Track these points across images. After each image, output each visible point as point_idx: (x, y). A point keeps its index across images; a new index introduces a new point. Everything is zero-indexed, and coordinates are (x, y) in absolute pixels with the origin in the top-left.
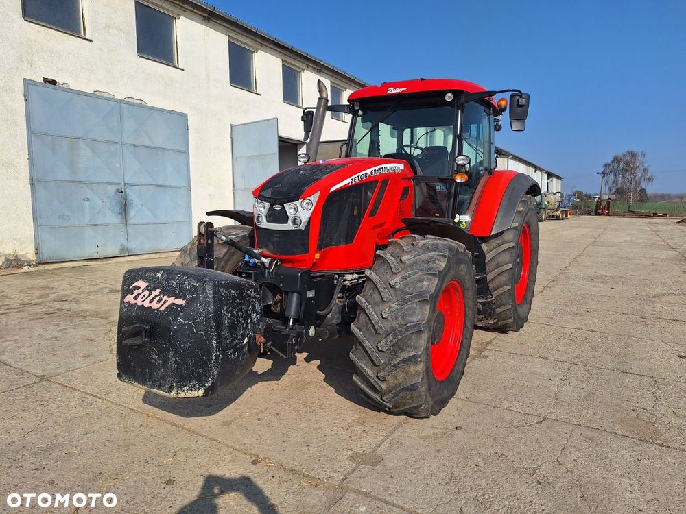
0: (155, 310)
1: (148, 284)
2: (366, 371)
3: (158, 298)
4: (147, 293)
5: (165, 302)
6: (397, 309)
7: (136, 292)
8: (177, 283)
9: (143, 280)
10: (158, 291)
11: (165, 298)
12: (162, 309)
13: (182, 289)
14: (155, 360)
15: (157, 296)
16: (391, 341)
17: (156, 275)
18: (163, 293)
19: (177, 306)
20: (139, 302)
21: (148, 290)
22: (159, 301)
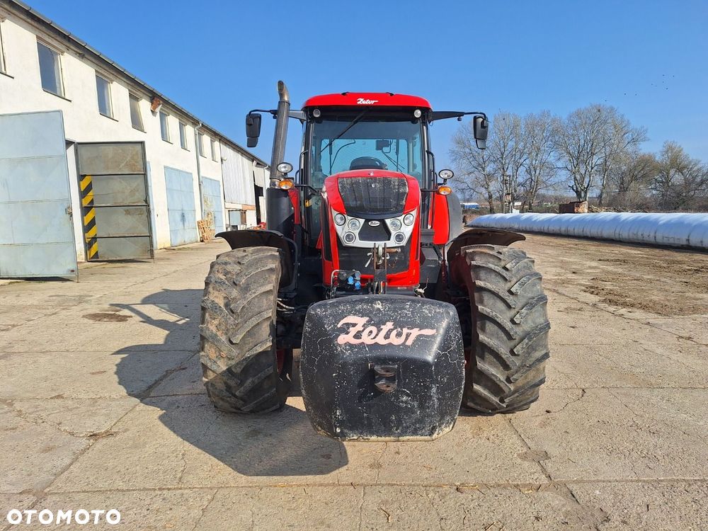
0: (400, 345)
1: (367, 319)
2: (497, 377)
3: (394, 332)
4: (374, 329)
5: (408, 335)
6: (527, 314)
7: (353, 331)
8: (412, 312)
9: (354, 315)
10: (389, 325)
11: (405, 331)
12: (409, 343)
13: (425, 318)
14: (406, 402)
15: (393, 330)
16: (527, 344)
17: (372, 306)
18: (399, 324)
19: (427, 336)
20: (366, 339)
21: (372, 325)
22: (399, 335)
